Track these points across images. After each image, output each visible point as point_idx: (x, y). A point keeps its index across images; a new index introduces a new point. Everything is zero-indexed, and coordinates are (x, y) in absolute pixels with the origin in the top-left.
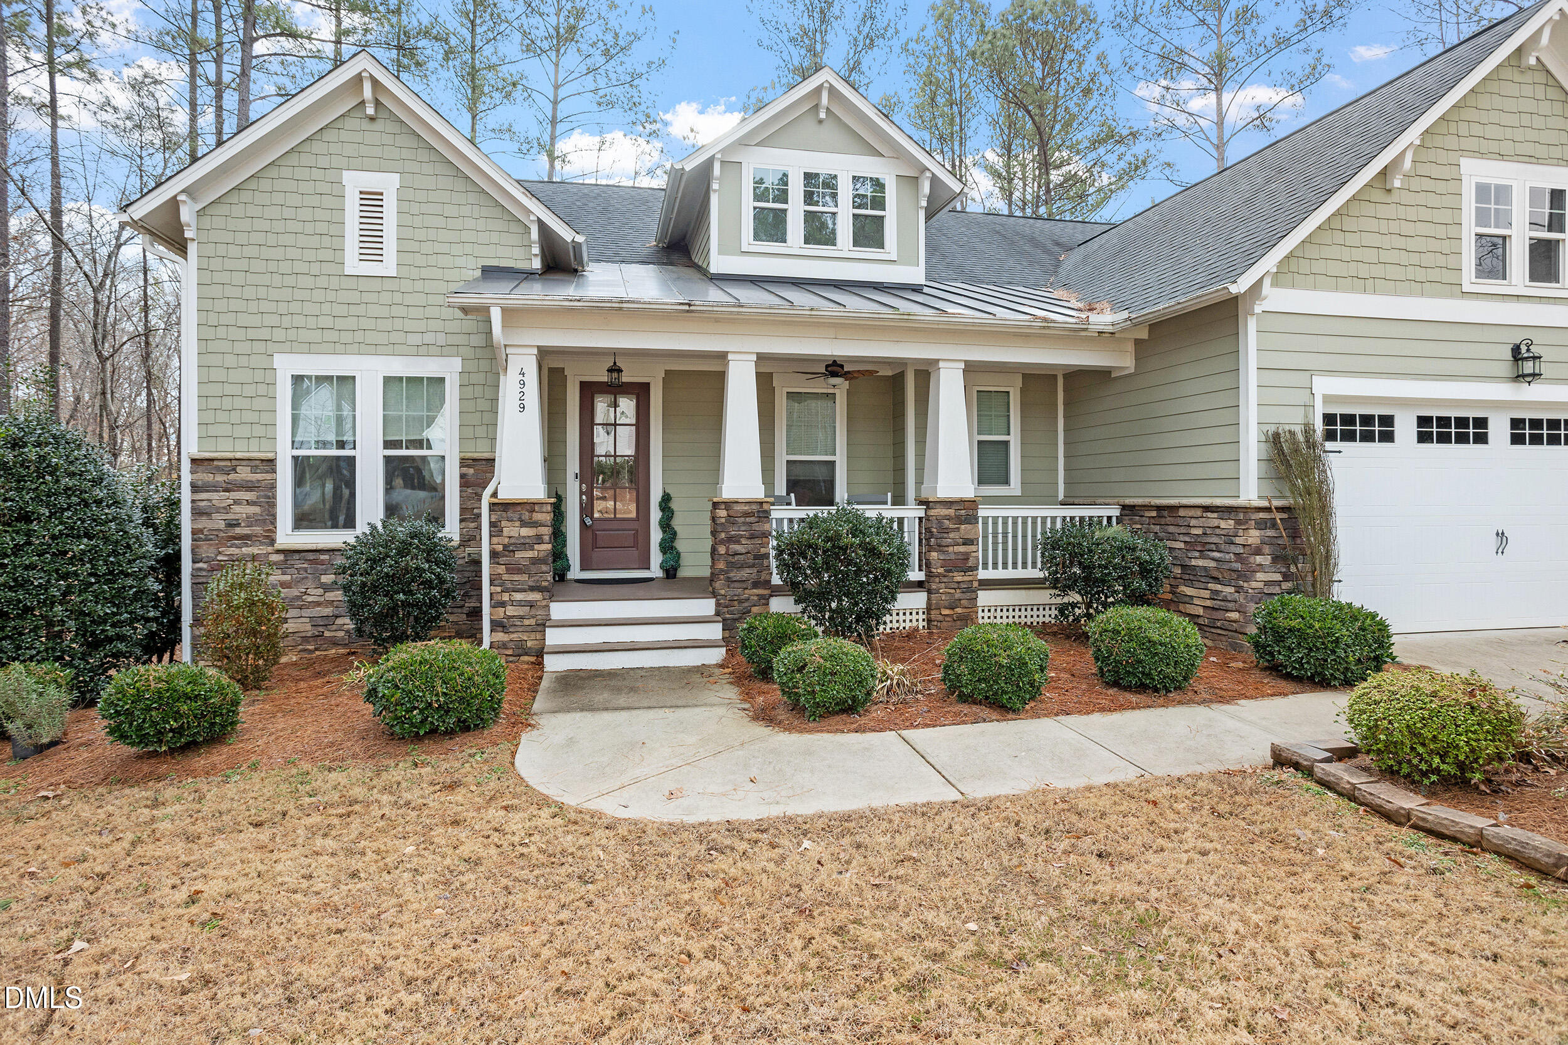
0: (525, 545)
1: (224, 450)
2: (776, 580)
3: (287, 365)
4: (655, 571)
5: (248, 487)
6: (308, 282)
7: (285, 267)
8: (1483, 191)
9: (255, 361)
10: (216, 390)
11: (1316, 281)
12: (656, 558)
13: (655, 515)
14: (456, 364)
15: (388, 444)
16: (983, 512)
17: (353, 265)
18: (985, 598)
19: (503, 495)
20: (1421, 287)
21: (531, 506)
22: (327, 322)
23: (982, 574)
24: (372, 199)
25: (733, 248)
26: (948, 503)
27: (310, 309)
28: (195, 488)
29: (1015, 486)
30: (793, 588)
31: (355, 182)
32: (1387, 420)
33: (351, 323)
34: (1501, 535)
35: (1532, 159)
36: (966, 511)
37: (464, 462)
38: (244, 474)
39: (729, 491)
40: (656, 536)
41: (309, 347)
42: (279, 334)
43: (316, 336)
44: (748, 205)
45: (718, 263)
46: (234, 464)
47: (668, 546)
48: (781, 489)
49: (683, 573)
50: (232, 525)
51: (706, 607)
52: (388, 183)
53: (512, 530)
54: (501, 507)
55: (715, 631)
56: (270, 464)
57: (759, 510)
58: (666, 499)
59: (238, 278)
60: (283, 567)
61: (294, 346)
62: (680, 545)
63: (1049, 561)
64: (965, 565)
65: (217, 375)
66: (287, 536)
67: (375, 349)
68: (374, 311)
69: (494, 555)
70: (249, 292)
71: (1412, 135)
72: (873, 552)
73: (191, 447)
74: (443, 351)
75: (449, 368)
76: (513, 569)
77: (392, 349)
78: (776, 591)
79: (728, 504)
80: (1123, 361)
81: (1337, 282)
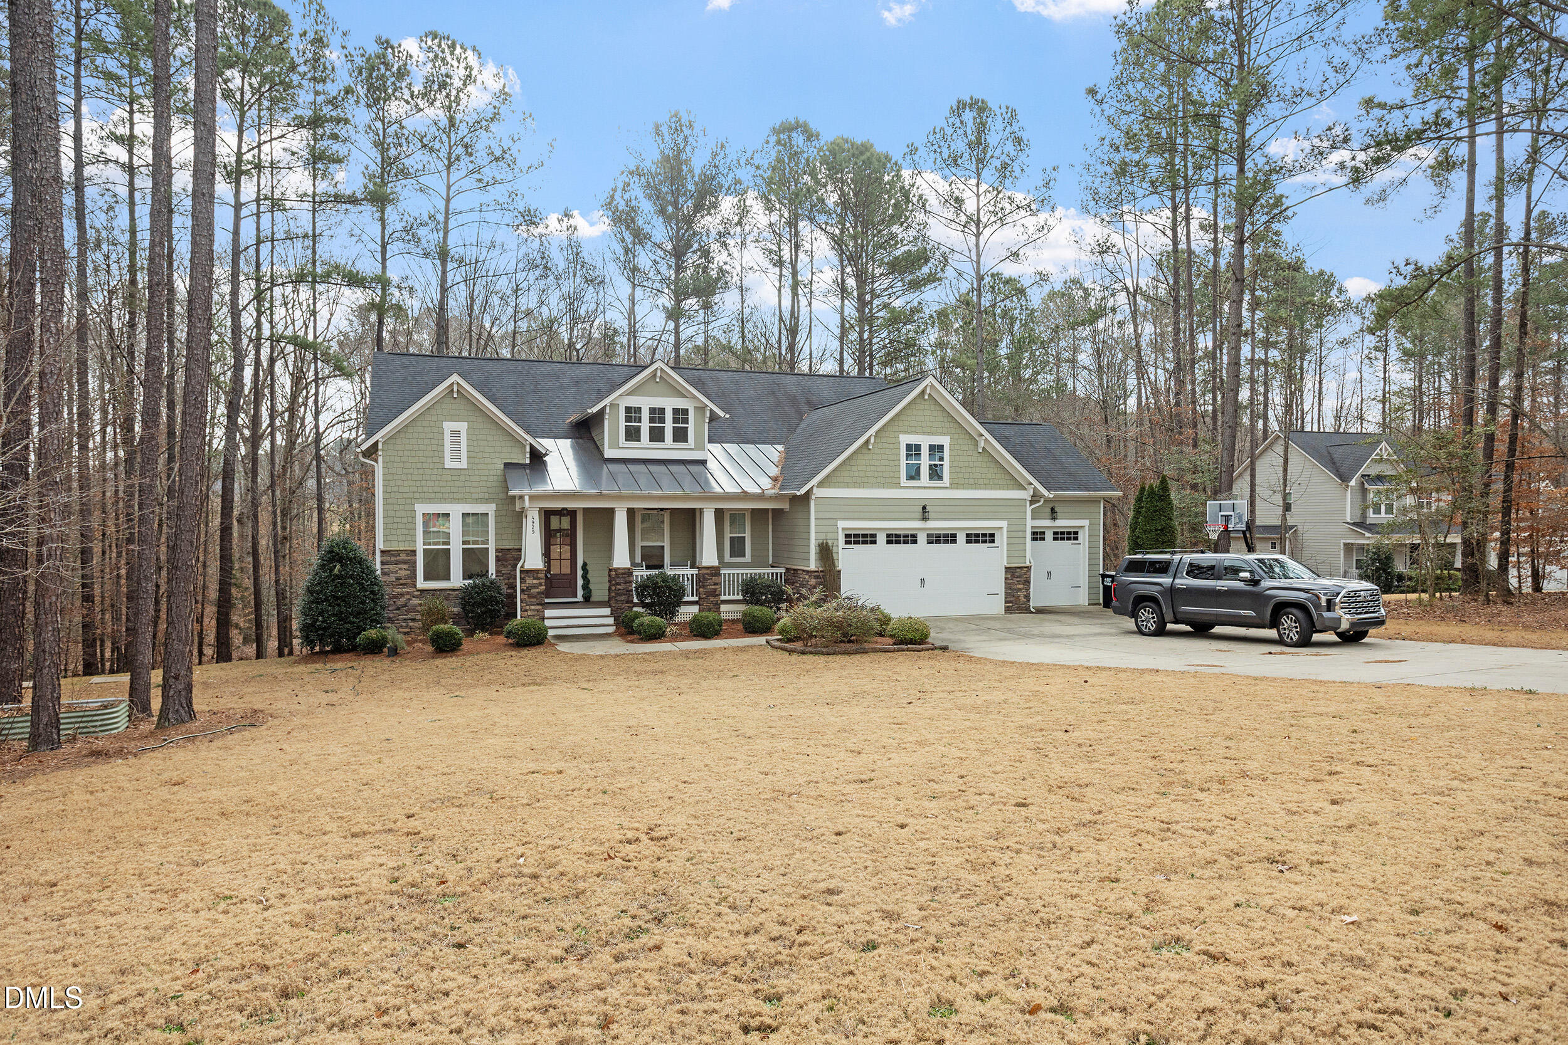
0: (535, 587)
1: (394, 547)
2: (636, 600)
3: (421, 509)
4: (580, 598)
5: (405, 562)
6: (429, 472)
7: (419, 466)
8: (909, 447)
9: (407, 507)
10: (390, 520)
11: (838, 485)
12: (580, 592)
13: (580, 572)
14: (493, 507)
15: (464, 543)
16: (723, 571)
17: (449, 464)
18: (723, 608)
19: (527, 567)
20: (883, 485)
21: (537, 571)
22: (437, 489)
23: (723, 598)
24: (456, 433)
25: (615, 445)
26: (707, 568)
27: (430, 484)
28: (382, 563)
29: (748, 558)
30: (643, 604)
31: (448, 426)
32: (874, 536)
33: (447, 489)
34: (923, 580)
35: (929, 433)
36: (715, 571)
37: (497, 551)
38: (403, 557)
39: (617, 564)
40: (580, 582)
41: (430, 501)
42: (417, 495)
43: (432, 496)
44: (622, 424)
45: (609, 453)
46: (399, 553)
47: (586, 587)
48: (638, 560)
49: (593, 599)
50: (398, 579)
51: (607, 611)
52: (463, 426)
53: (530, 581)
54: (526, 572)
55: (611, 621)
56: (414, 552)
57: (628, 572)
58: (585, 565)
59: (400, 471)
60: (420, 597)
61: (424, 500)
62: (591, 586)
63: (745, 592)
64: (715, 594)
65: (391, 513)
66: (421, 584)
67: (458, 501)
68: (457, 484)
69: (522, 591)
70: (404, 477)
71: (872, 431)
72: (670, 588)
73: (380, 545)
74: (487, 501)
75: (490, 509)
76: (530, 596)
77: (465, 500)
78: (636, 605)
79: (616, 570)
80: (785, 506)
81: (847, 485)
